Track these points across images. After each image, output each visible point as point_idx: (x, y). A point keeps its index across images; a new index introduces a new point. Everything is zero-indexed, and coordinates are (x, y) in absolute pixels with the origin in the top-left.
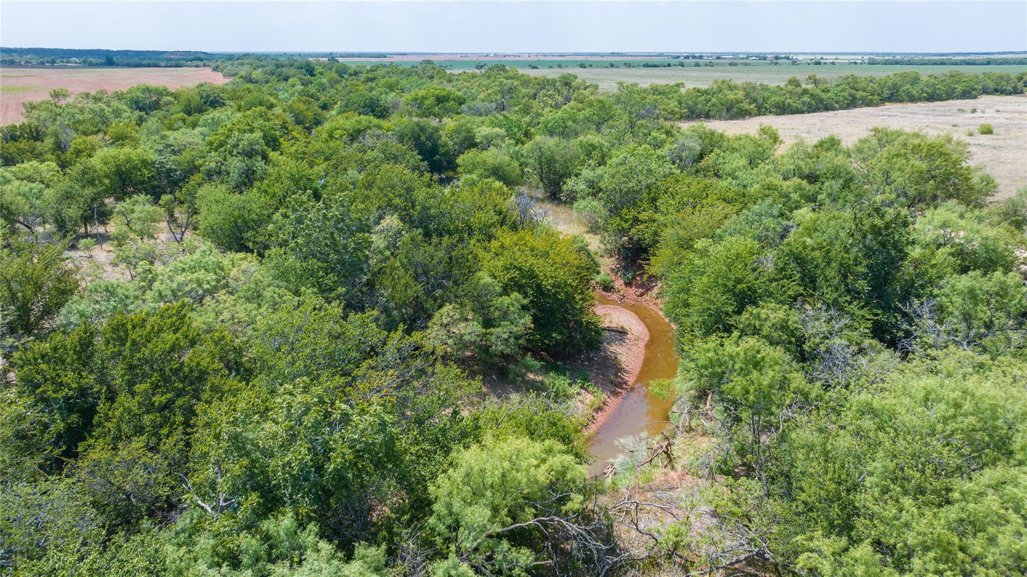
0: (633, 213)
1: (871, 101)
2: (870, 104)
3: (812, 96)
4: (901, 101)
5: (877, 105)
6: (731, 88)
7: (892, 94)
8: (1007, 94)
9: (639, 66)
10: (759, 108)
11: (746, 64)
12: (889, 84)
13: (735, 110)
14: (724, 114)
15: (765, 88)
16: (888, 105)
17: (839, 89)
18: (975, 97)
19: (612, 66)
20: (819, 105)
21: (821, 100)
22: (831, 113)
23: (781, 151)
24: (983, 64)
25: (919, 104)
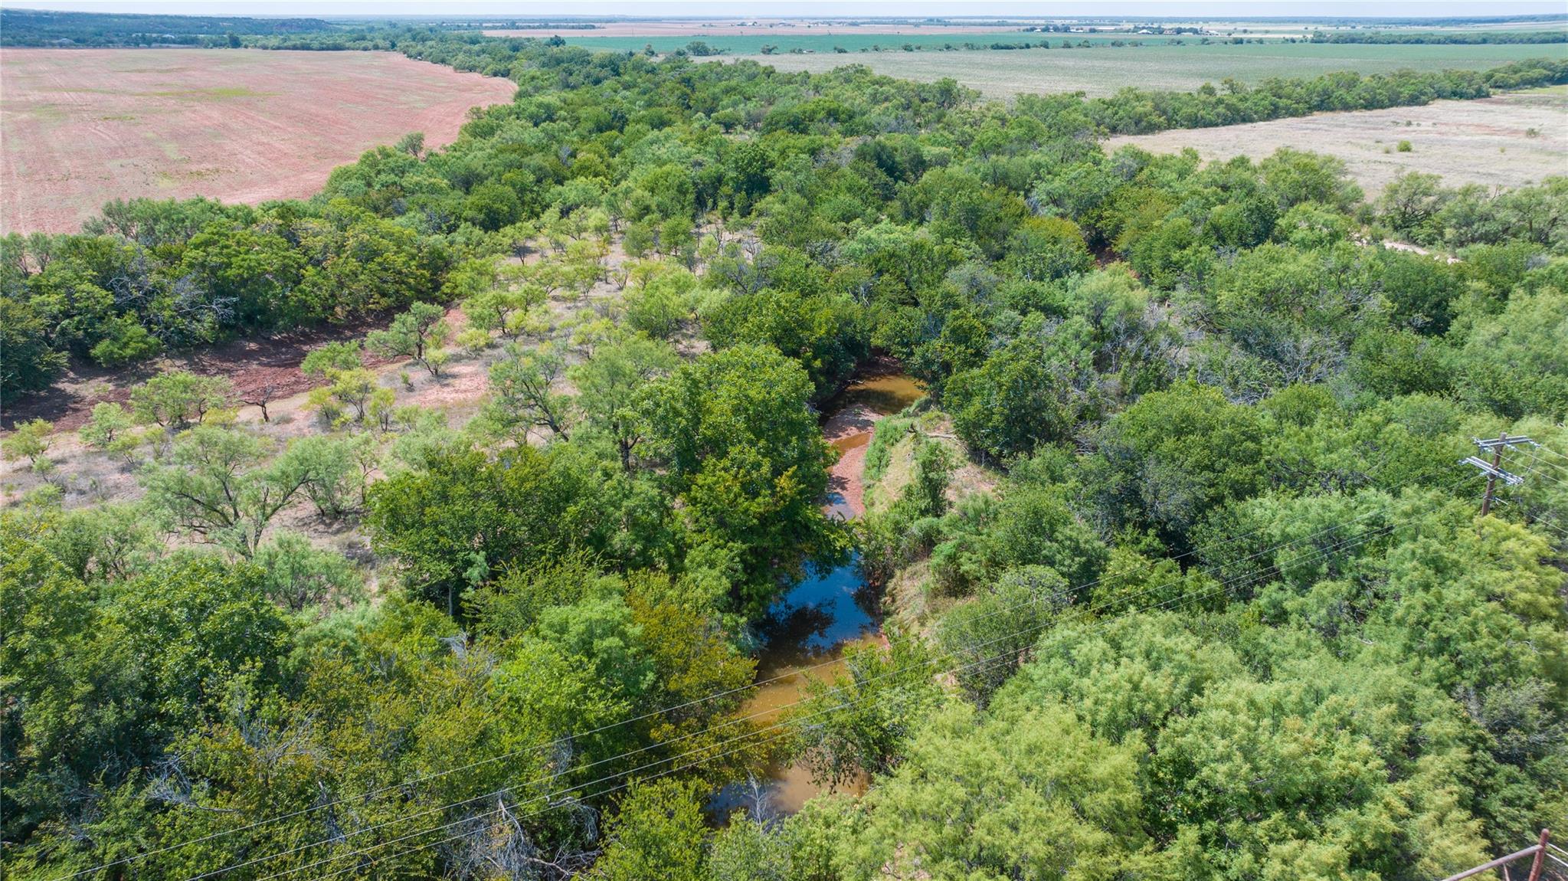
0: (1096, 212)
1: (1296, 110)
2: (1294, 114)
3: (1228, 107)
4: (1333, 110)
5: (1304, 114)
6: (1138, 98)
7: (1322, 101)
8: (1468, 99)
9: (985, 47)
10: (1169, 120)
11: (1136, 44)
12: (1319, 89)
13: (1144, 124)
14: (1133, 128)
15: (1175, 97)
16: (1317, 116)
17: (1260, 96)
18: (1425, 103)
19: (948, 48)
20: (1236, 116)
21: (1238, 111)
22: (1249, 126)
23: (1201, 168)
24: (1476, 42)
25: (1355, 113)
